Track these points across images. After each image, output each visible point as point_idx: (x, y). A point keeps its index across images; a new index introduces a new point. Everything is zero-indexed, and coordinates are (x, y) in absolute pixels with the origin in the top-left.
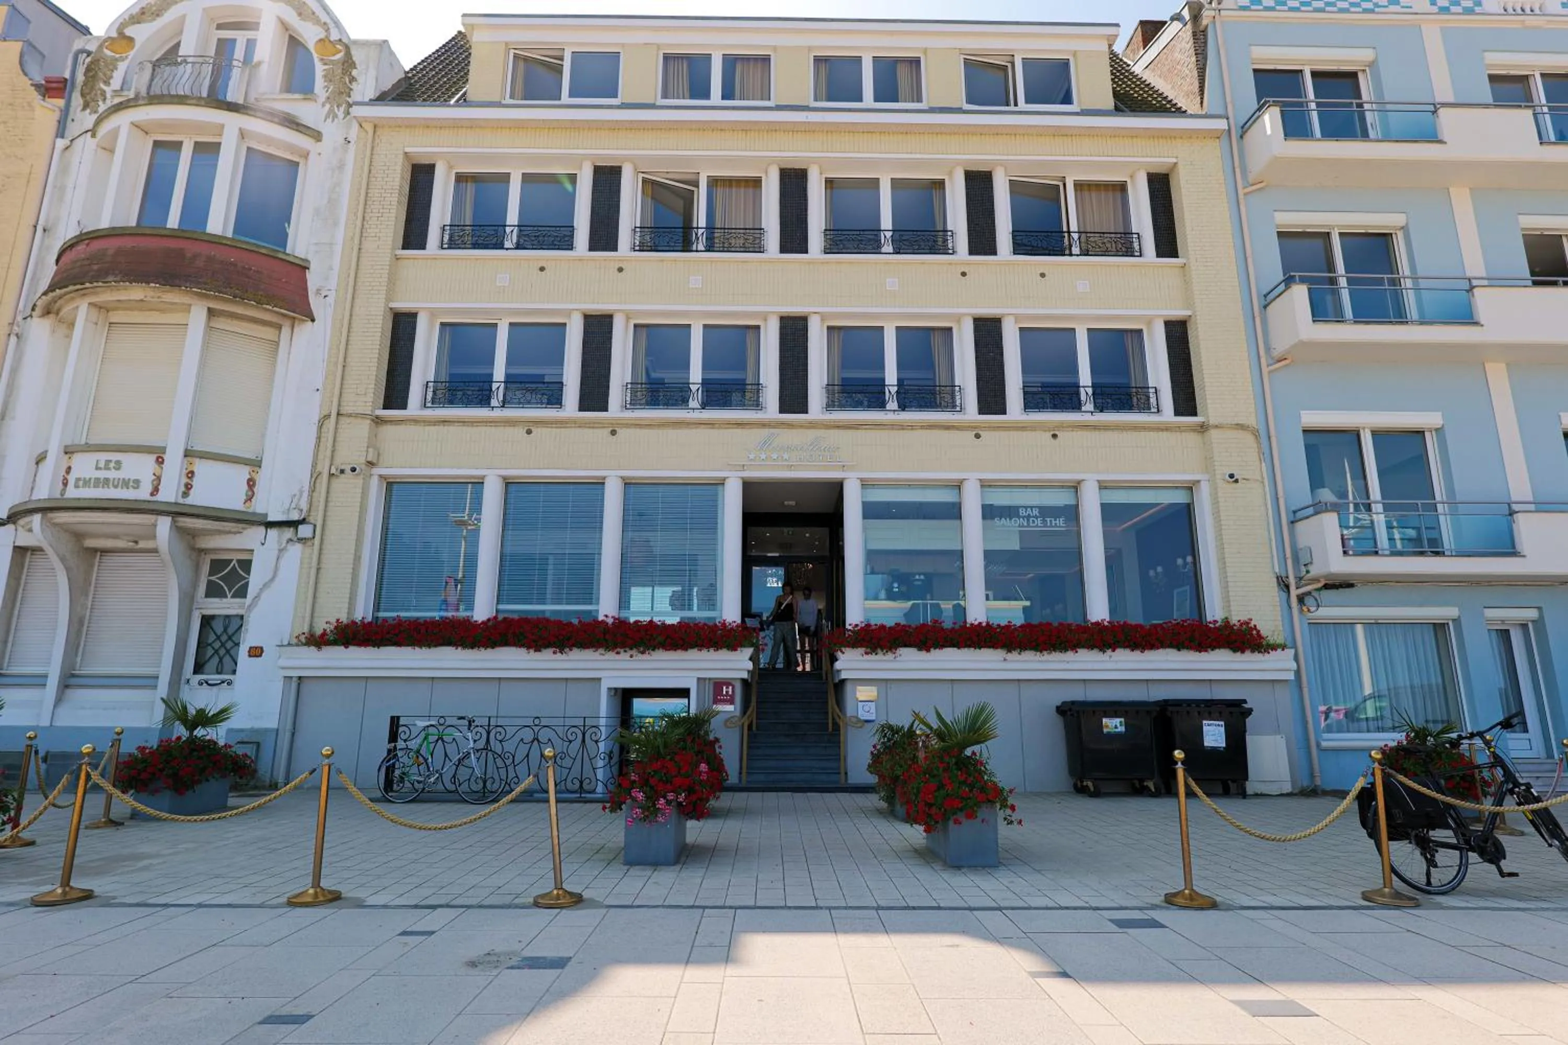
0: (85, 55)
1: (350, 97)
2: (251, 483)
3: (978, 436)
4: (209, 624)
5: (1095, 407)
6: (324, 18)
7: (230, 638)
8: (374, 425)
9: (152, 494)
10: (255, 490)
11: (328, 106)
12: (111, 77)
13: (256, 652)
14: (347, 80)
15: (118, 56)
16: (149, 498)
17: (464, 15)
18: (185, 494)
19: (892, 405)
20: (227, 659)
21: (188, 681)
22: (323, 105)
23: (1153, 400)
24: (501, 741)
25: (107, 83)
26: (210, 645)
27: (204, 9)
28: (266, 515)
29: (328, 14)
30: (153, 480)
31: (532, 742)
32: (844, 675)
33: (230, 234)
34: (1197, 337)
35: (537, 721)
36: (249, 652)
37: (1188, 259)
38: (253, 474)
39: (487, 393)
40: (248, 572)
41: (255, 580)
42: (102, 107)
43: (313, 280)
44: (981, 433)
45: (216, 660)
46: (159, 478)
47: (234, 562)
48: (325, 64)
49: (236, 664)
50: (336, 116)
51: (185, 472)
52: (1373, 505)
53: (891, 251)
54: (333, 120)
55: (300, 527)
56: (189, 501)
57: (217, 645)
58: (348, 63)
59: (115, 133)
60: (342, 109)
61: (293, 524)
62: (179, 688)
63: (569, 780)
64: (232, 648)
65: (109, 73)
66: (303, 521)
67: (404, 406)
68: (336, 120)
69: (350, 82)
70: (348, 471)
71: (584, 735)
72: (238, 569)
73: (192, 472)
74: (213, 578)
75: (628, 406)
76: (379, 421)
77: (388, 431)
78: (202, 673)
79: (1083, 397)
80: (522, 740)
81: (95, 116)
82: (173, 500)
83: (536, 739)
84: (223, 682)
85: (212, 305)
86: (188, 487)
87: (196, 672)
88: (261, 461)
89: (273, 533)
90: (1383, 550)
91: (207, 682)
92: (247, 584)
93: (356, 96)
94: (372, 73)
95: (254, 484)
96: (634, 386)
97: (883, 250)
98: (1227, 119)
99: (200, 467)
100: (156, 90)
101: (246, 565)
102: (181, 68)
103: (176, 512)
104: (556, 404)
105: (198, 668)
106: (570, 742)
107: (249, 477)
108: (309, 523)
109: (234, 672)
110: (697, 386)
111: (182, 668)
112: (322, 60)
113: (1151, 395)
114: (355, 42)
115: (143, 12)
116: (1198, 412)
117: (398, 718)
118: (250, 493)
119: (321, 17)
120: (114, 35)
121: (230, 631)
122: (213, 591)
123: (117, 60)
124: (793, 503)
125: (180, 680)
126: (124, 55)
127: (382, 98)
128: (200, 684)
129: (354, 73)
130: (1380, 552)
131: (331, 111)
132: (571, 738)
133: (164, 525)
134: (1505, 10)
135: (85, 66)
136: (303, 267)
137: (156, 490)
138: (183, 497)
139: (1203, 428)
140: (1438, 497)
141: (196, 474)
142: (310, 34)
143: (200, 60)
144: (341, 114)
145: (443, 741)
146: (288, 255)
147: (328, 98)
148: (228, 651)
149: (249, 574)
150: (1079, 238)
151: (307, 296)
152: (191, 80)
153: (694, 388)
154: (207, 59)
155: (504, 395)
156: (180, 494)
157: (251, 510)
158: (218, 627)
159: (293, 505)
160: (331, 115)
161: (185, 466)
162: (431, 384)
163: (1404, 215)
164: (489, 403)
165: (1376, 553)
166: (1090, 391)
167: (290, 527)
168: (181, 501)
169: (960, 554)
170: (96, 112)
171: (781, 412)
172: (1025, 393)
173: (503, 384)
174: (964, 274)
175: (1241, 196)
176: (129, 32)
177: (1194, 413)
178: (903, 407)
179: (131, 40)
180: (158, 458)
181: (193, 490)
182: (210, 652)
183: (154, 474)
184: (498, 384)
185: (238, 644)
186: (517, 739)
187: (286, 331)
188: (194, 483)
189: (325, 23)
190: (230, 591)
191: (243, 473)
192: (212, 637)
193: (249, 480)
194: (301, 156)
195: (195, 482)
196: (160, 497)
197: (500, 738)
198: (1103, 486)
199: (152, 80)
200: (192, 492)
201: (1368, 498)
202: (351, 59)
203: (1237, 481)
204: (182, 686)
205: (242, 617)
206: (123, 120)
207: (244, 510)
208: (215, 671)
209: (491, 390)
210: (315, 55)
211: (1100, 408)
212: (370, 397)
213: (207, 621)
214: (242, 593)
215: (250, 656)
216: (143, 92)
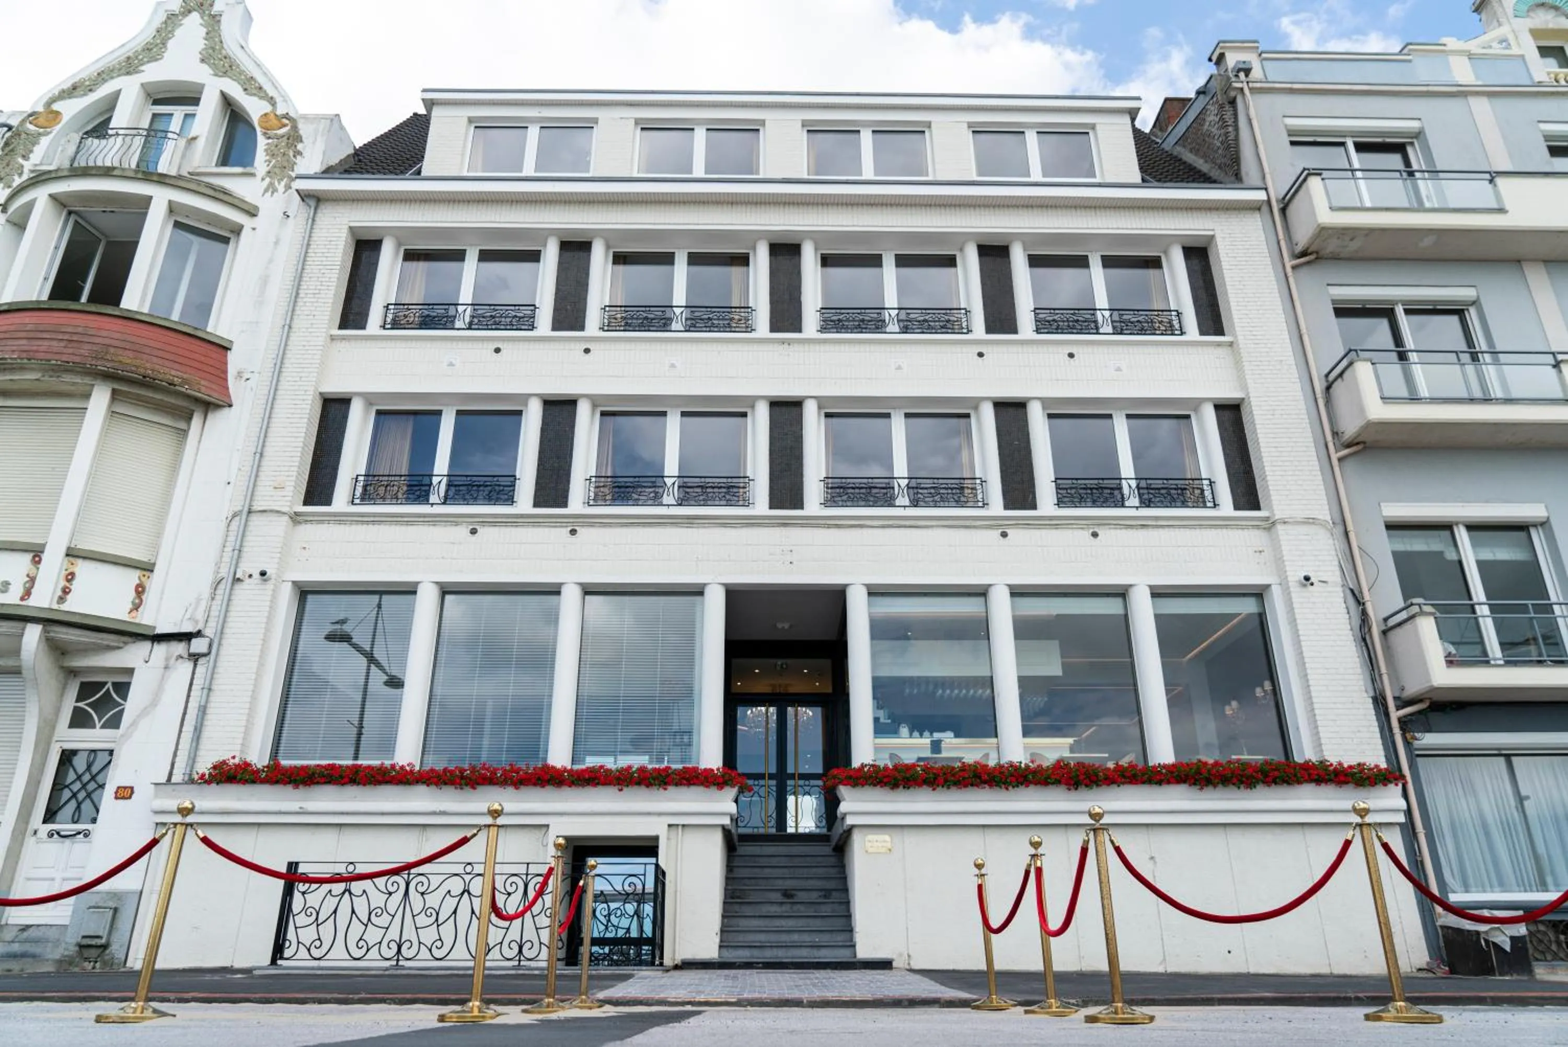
0: (6, 129)
1: (293, 170)
2: (140, 590)
3: (1004, 535)
4: (70, 762)
5: (1141, 502)
6: (271, 92)
7: (93, 778)
8: (291, 523)
9: (22, 599)
10: (144, 597)
11: (268, 180)
12: (31, 151)
13: (125, 793)
14: (291, 154)
15: (41, 130)
16: (18, 602)
17: (424, 91)
18: (61, 600)
19: (903, 500)
20: (87, 806)
21: (35, 832)
22: (263, 179)
23: (1208, 493)
24: (422, 894)
25: (25, 157)
26: (67, 786)
27: (142, 85)
28: (154, 628)
29: (276, 88)
30: (27, 582)
31: (462, 894)
32: (850, 821)
33: (146, 310)
34: (1253, 423)
35: (469, 869)
36: (116, 793)
37: (1236, 337)
38: (143, 579)
39: (427, 488)
40: (125, 698)
41: (132, 705)
42: (17, 181)
43: (234, 361)
44: (1008, 531)
45: (73, 804)
46: (32, 580)
47: (109, 685)
48: (269, 138)
49: (98, 811)
50: (275, 190)
51: (64, 573)
52: (1477, 607)
53: (898, 330)
54: (273, 193)
55: (194, 641)
56: (65, 607)
57: (76, 786)
58: (294, 138)
59: (30, 206)
60: (283, 183)
61: (186, 637)
62: (23, 839)
63: (505, 944)
64: (95, 790)
65: (30, 146)
66: (199, 634)
67: (328, 502)
68: (275, 194)
69: (294, 156)
70: (256, 575)
71: (526, 886)
72: (115, 696)
73: (72, 574)
74: (81, 704)
75: (592, 502)
76: (296, 519)
77: (307, 531)
78: (53, 822)
79: (1126, 490)
80: (449, 892)
81: (8, 192)
82: (46, 605)
83: (466, 891)
84: (79, 833)
85: (116, 386)
86: (66, 591)
87: (45, 821)
88: (154, 564)
89: (161, 650)
90: (1495, 659)
91: (58, 833)
92: (122, 711)
93: (300, 169)
94: (320, 146)
95: (143, 591)
96: (598, 479)
97: (888, 330)
98: (1266, 189)
99: (82, 568)
100: (81, 162)
101: (123, 689)
102: (112, 139)
103: (48, 621)
104: (507, 500)
105: (50, 816)
106: (509, 894)
107: (138, 582)
108: (203, 636)
109: (94, 821)
110: (673, 480)
111: (29, 814)
112: (265, 134)
113: (1205, 487)
114: (305, 117)
115: (74, 88)
116: (1262, 505)
117: (297, 864)
118: (137, 601)
119: (268, 91)
120: (40, 109)
121: (95, 769)
122: (80, 720)
123: (40, 134)
124: (786, 626)
125: (26, 830)
126: (49, 130)
127: (329, 172)
128: (50, 835)
129: (300, 147)
130: (1492, 662)
131: (271, 185)
132: (510, 890)
133: (33, 633)
134: (1557, 81)
135: (5, 139)
136: (224, 348)
137: (27, 593)
138: (58, 603)
139: (1269, 525)
140: (1553, 598)
141: (77, 574)
142: (254, 108)
143: (134, 132)
144: (281, 187)
145: (350, 893)
146: (208, 333)
147: (269, 172)
148: (89, 795)
149: (125, 699)
150: (1111, 315)
151: (226, 380)
152: (120, 153)
153: (669, 482)
154: (141, 131)
155: (447, 491)
156: (56, 599)
157: (137, 621)
158: (80, 763)
159: (188, 616)
160: (272, 189)
161: (65, 567)
162: (361, 478)
163: (1473, 289)
164: (428, 500)
165: (1488, 662)
166: (1133, 484)
167: (181, 640)
168: (55, 606)
169: (989, 682)
170: (9, 187)
171: (771, 508)
172: (1058, 488)
173: (445, 479)
174: (981, 355)
175: (1289, 270)
176: (56, 107)
177: (1256, 506)
178: (915, 503)
179: (58, 113)
180: (34, 557)
181: (70, 594)
182: (67, 794)
183: (28, 576)
184: (439, 478)
185: (102, 786)
186: (442, 891)
187: (196, 421)
188: (72, 587)
189: (272, 98)
190: (100, 721)
191: (133, 577)
192: (71, 776)
193: (138, 586)
194: (232, 232)
195: (75, 585)
196: (33, 601)
197: (421, 889)
198: (1157, 593)
199: (77, 152)
200: (69, 597)
201: (1470, 598)
202: (297, 132)
203: (1312, 584)
204: (26, 839)
205: (111, 752)
206: (41, 195)
207: (128, 619)
208: (70, 820)
209: (431, 483)
210: (258, 129)
211: (1146, 503)
212: (289, 491)
213: (67, 757)
214: (114, 723)
215: (116, 798)
216: (67, 164)
